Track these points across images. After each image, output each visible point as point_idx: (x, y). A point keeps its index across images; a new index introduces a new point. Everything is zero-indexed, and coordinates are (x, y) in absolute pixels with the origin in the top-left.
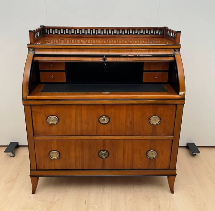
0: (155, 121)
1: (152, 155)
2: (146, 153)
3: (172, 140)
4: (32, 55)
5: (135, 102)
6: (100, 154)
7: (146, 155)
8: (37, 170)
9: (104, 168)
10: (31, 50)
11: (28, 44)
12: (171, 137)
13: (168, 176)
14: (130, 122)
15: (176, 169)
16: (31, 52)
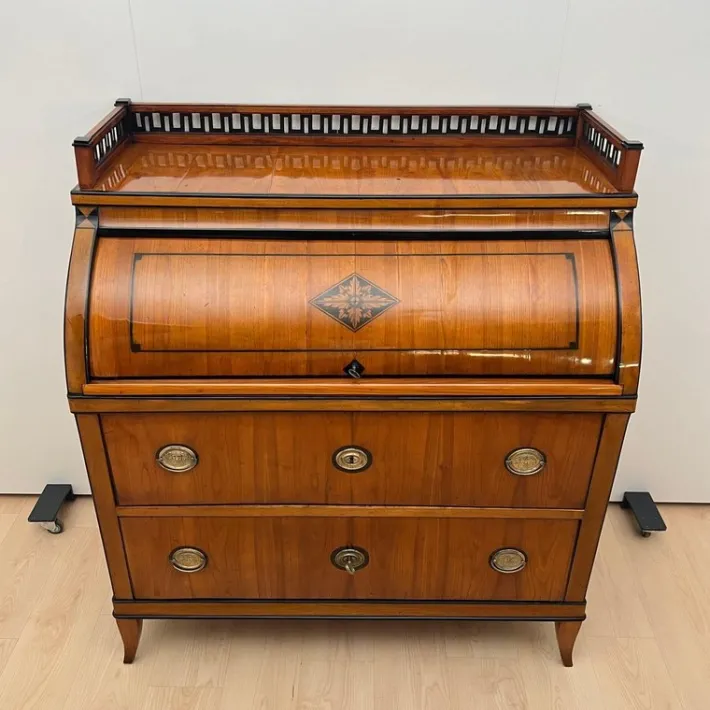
0: (525, 463)
1: (510, 562)
2: (491, 558)
3: (580, 521)
4: (91, 234)
5: (458, 406)
6: (339, 557)
7: (490, 562)
8: (135, 600)
9: (351, 598)
10: (85, 211)
11: (72, 193)
12: (578, 513)
13: (559, 621)
14: (441, 467)
15: (585, 602)
16: (86, 223)
